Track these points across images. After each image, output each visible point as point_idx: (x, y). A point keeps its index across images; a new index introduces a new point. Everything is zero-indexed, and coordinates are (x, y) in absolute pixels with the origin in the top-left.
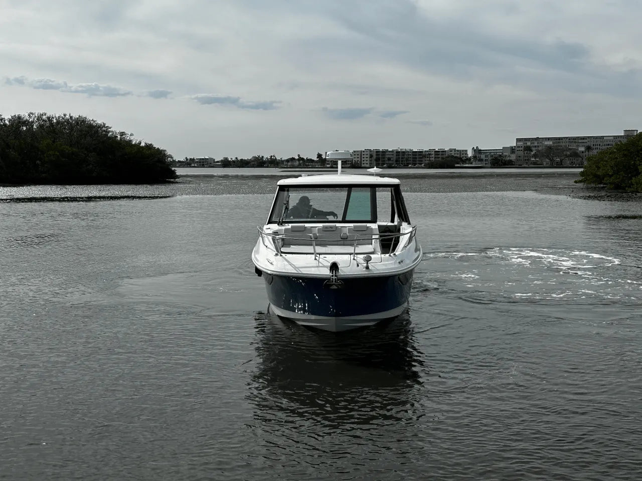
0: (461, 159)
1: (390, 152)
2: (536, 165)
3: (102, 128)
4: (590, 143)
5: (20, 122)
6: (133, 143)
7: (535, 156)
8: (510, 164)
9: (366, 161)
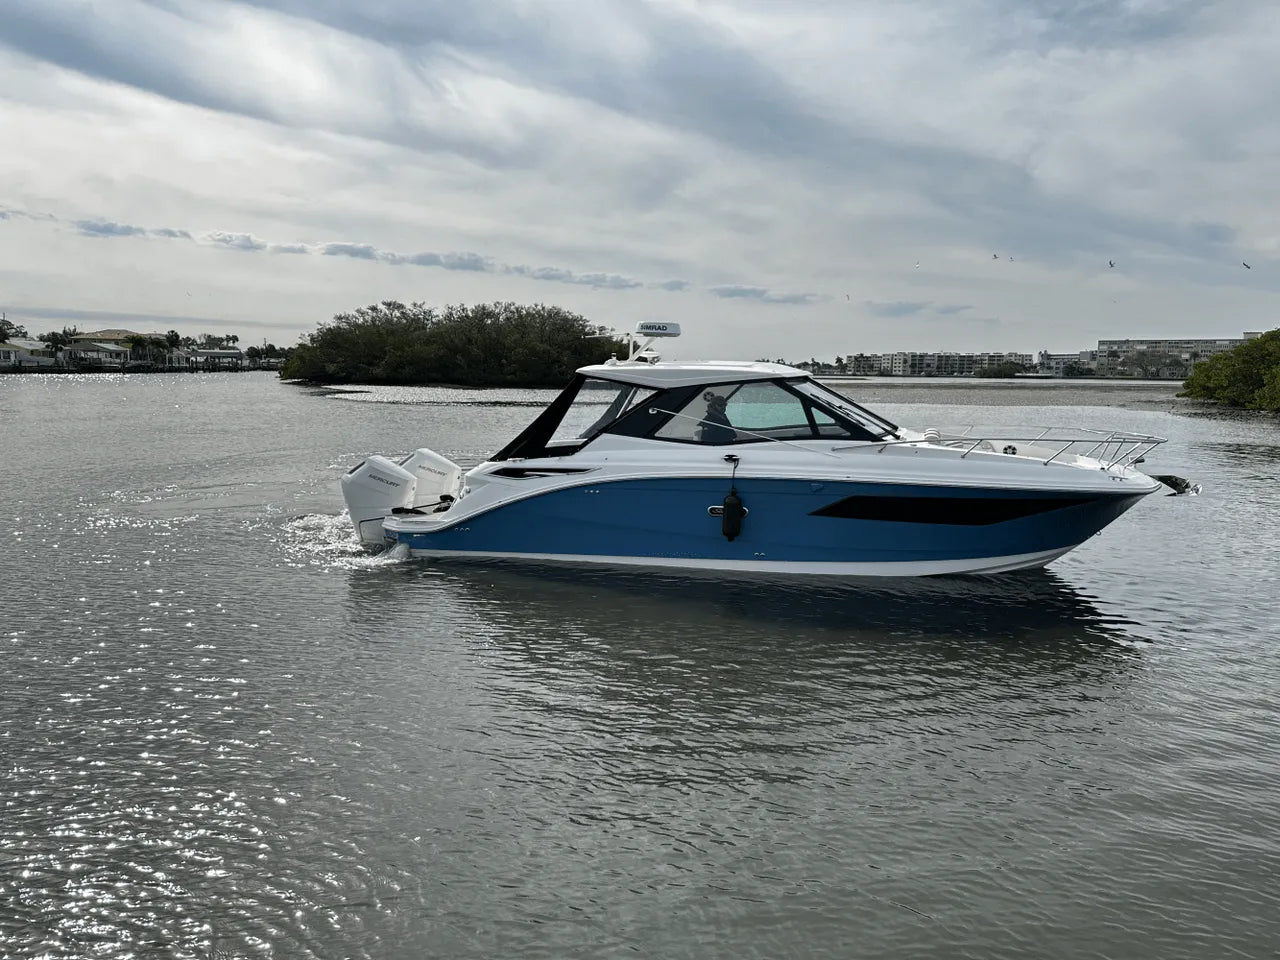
0: (1023, 366)
1: (930, 356)
2: (1123, 376)
3: (579, 321)
4: (1196, 348)
5: (484, 313)
7: (1123, 364)
8: (1088, 373)
9: (899, 368)
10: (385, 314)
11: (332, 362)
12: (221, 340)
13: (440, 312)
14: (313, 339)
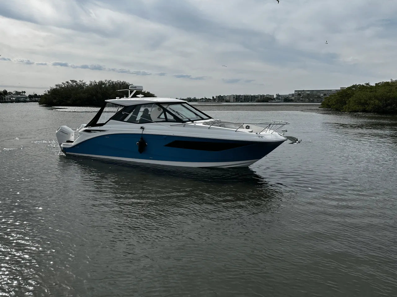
0: (271, 99)
1: (242, 96)
2: (302, 101)
4: (325, 92)
5: (102, 83)
7: (302, 98)
8: (291, 101)
9: (232, 100)
10: (71, 84)
11: (55, 99)
12: (20, 92)
13: (88, 83)
14: (49, 92)
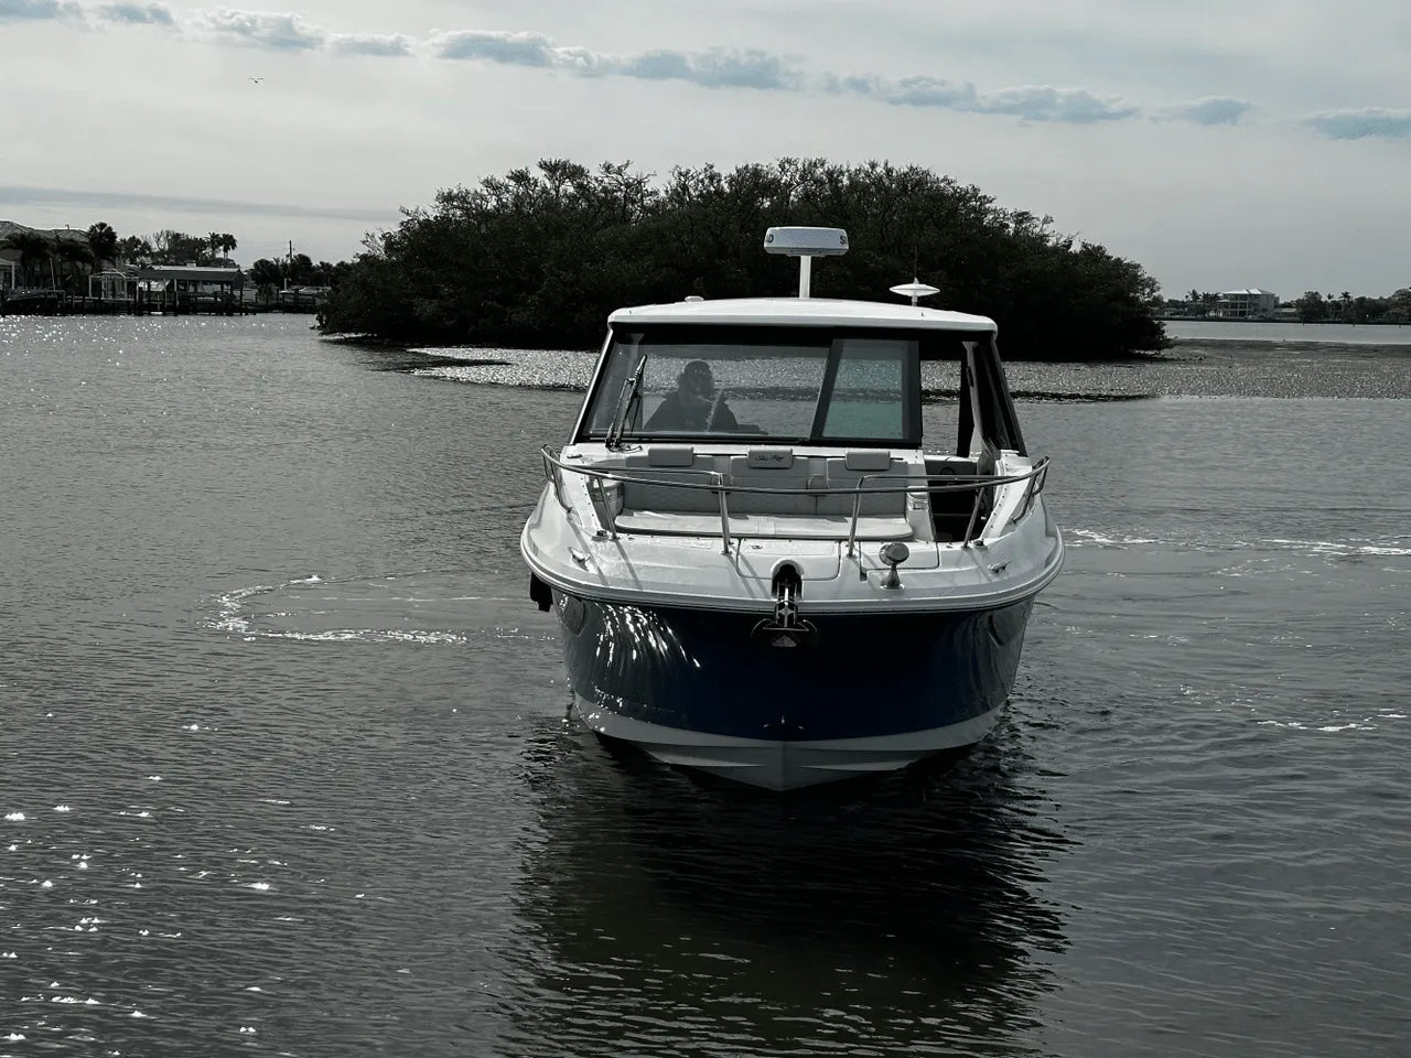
3: (969, 200)
5: (756, 184)
6: (1050, 244)
10: (544, 190)
12: (200, 244)
13: (660, 184)
14: (390, 245)
